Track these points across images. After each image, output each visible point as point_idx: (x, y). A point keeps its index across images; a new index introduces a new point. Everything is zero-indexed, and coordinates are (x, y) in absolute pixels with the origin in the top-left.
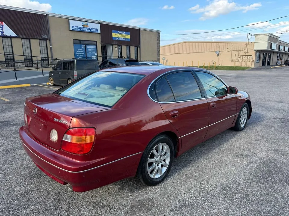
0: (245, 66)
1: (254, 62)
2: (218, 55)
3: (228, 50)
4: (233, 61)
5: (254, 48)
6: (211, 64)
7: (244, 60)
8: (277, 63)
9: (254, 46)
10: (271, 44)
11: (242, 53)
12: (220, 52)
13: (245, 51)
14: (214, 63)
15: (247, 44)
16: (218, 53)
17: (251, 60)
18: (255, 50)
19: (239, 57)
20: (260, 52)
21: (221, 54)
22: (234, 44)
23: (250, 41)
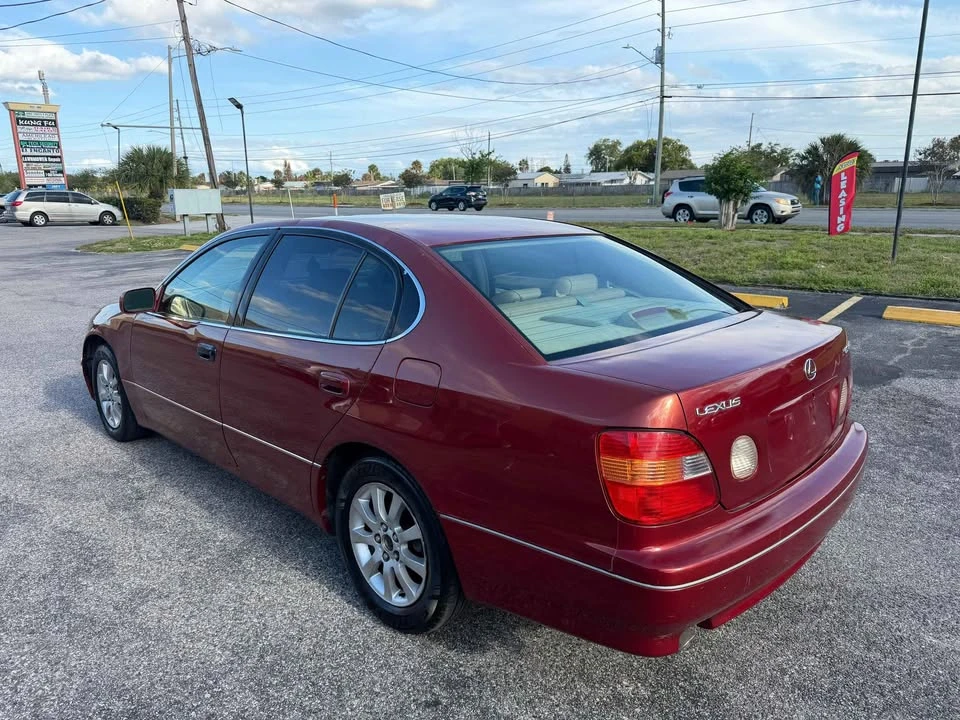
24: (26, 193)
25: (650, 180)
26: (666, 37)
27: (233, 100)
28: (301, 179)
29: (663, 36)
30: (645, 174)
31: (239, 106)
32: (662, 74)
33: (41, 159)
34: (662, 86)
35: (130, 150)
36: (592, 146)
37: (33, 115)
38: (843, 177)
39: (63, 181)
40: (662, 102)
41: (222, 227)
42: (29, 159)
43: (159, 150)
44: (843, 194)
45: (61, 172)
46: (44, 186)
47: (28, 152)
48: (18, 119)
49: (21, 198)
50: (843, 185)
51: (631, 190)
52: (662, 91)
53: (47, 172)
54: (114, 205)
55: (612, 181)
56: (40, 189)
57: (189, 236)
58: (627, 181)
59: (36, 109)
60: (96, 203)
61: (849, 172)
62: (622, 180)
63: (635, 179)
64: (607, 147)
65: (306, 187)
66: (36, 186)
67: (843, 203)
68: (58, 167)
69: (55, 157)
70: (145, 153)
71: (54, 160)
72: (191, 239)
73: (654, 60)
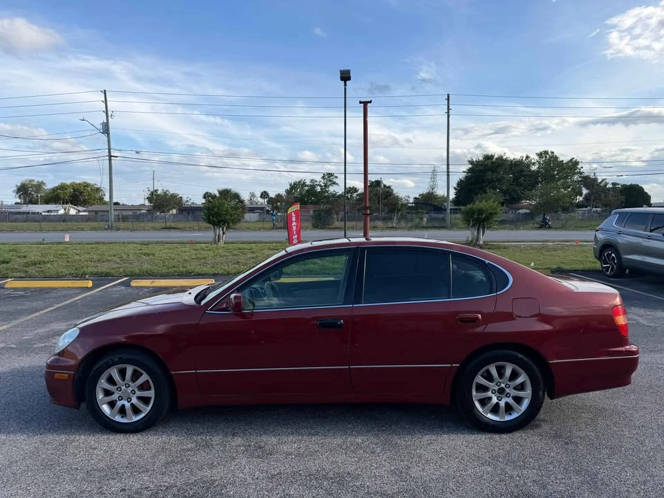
25: (79, 211)
26: (109, 117)
29: (107, 116)
30: (75, 207)
32: (109, 141)
34: (109, 149)
36: (19, 184)
38: (293, 215)
40: (110, 160)
44: (294, 223)
50: (294, 219)
51: (65, 218)
52: (109, 152)
55: (48, 211)
58: (62, 212)
61: (296, 212)
62: (58, 211)
63: (69, 210)
64: (33, 186)
67: (294, 228)
73: (101, 131)
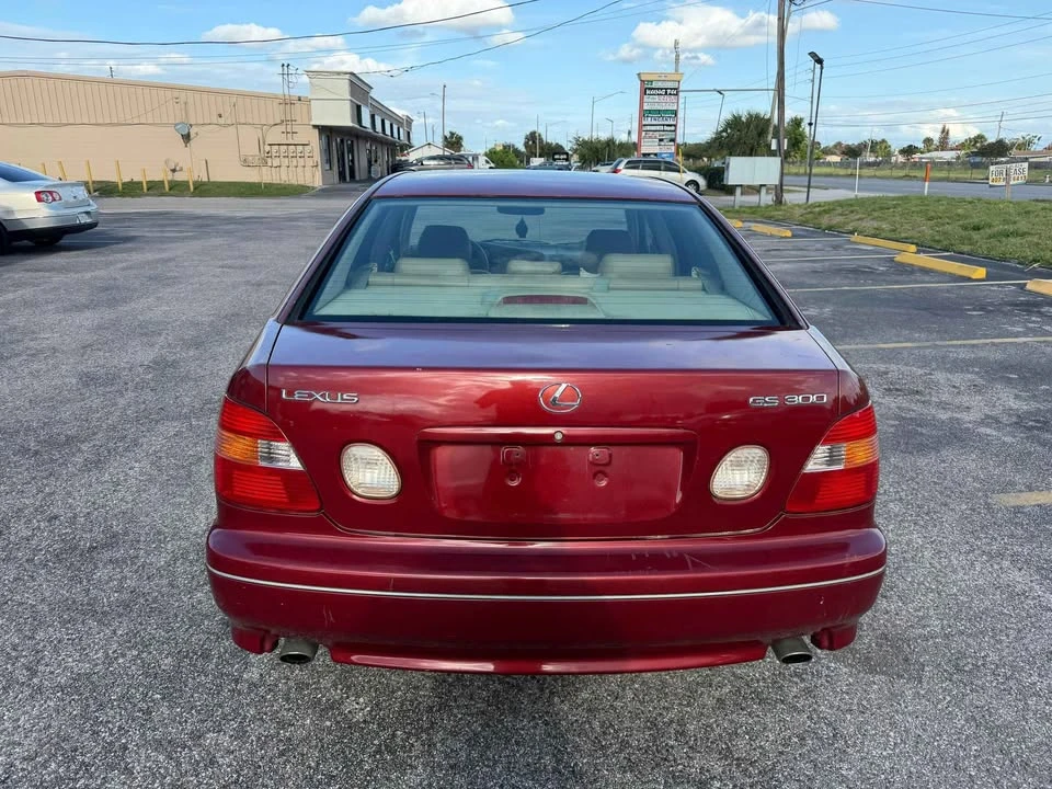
0: (294, 182)
1: (319, 167)
2: (187, 138)
3: (222, 121)
4: (246, 163)
5: (310, 119)
6: (168, 177)
7: (286, 162)
8: (370, 172)
9: (309, 112)
10: (359, 108)
11: (276, 135)
12: (191, 125)
13: (283, 128)
14: (174, 171)
15: (287, 102)
16: (186, 132)
17: (310, 162)
18: (315, 127)
19: (268, 148)
20: (327, 132)
21: (197, 134)
22: (240, 99)
23: (295, 93)
24: (626, 161)
27: (813, 55)
28: (957, 149)
31: (819, 61)
33: (658, 128)
35: (730, 117)
37: (660, 85)
39: (673, 149)
41: (779, 201)
42: (648, 128)
43: (757, 116)
45: (673, 140)
46: (656, 154)
47: (648, 121)
48: (646, 89)
49: (621, 167)
53: (661, 140)
54: (701, 174)
56: (653, 158)
57: (737, 208)
59: (663, 78)
60: (684, 172)
65: (958, 158)
66: (649, 154)
68: (671, 135)
69: (670, 125)
70: (744, 119)
71: (669, 128)
72: (738, 212)
